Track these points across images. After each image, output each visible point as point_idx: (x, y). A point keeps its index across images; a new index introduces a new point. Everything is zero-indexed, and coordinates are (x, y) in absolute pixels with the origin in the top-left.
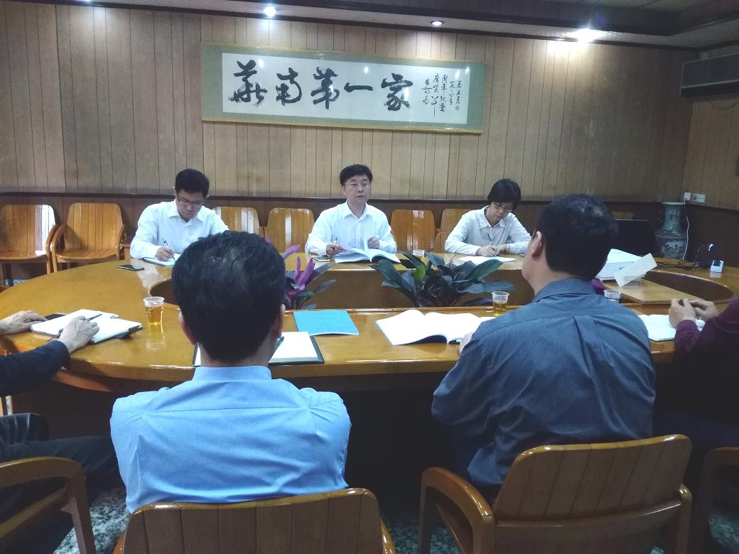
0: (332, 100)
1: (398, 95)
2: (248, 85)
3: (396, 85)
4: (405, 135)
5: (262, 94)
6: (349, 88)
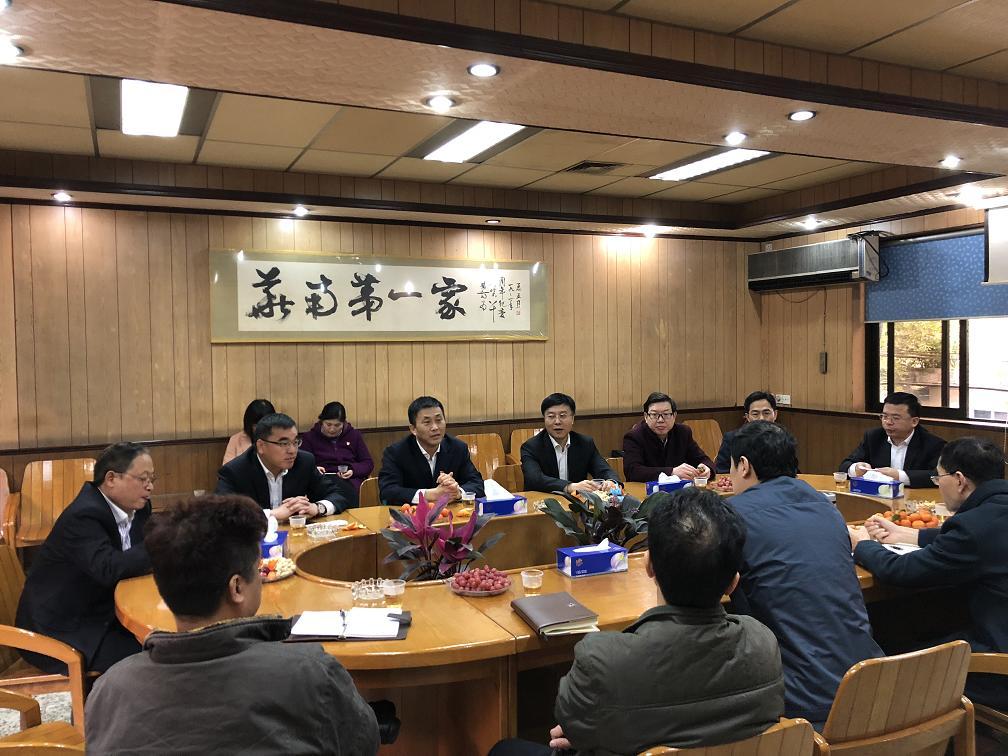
0: (374, 310)
1: (452, 301)
2: (271, 297)
3: (448, 290)
4: (461, 346)
5: (288, 307)
6: (393, 296)
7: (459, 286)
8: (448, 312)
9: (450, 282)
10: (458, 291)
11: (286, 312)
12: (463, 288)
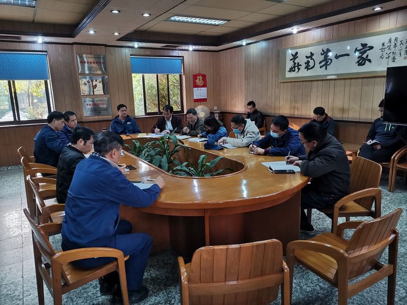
0: (328, 65)
1: (364, 56)
2: (295, 63)
3: (363, 50)
4: (369, 79)
5: (299, 67)
6: (337, 57)
7: (369, 47)
8: (362, 62)
9: (364, 45)
10: (368, 50)
11: (299, 69)
12: (371, 48)
